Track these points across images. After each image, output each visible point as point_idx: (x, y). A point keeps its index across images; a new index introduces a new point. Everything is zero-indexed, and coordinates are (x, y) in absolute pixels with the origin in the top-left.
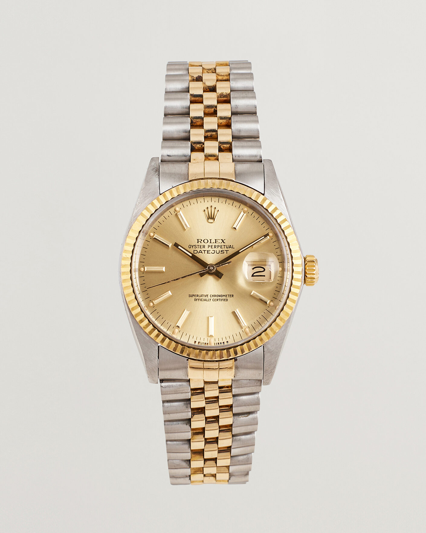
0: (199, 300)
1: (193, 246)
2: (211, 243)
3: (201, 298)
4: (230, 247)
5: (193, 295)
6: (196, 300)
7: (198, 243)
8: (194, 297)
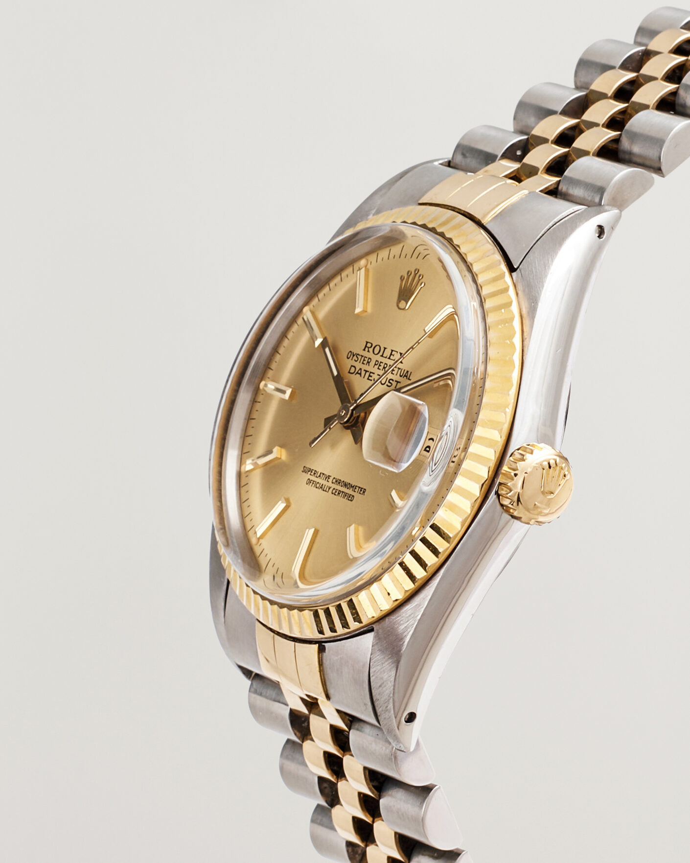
0: (313, 483)
1: (354, 356)
2: (382, 356)
3: (318, 480)
4: (405, 376)
5: (310, 470)
6: (309, 481)
7: (364, 350)
8: (309, 476)
